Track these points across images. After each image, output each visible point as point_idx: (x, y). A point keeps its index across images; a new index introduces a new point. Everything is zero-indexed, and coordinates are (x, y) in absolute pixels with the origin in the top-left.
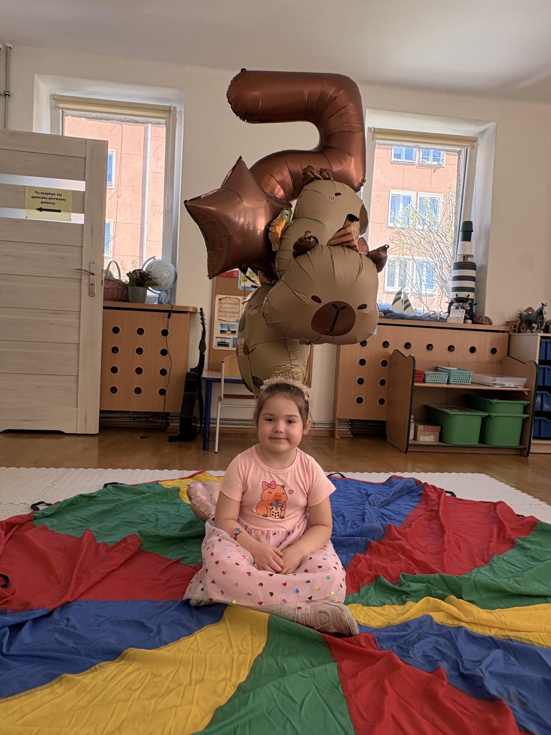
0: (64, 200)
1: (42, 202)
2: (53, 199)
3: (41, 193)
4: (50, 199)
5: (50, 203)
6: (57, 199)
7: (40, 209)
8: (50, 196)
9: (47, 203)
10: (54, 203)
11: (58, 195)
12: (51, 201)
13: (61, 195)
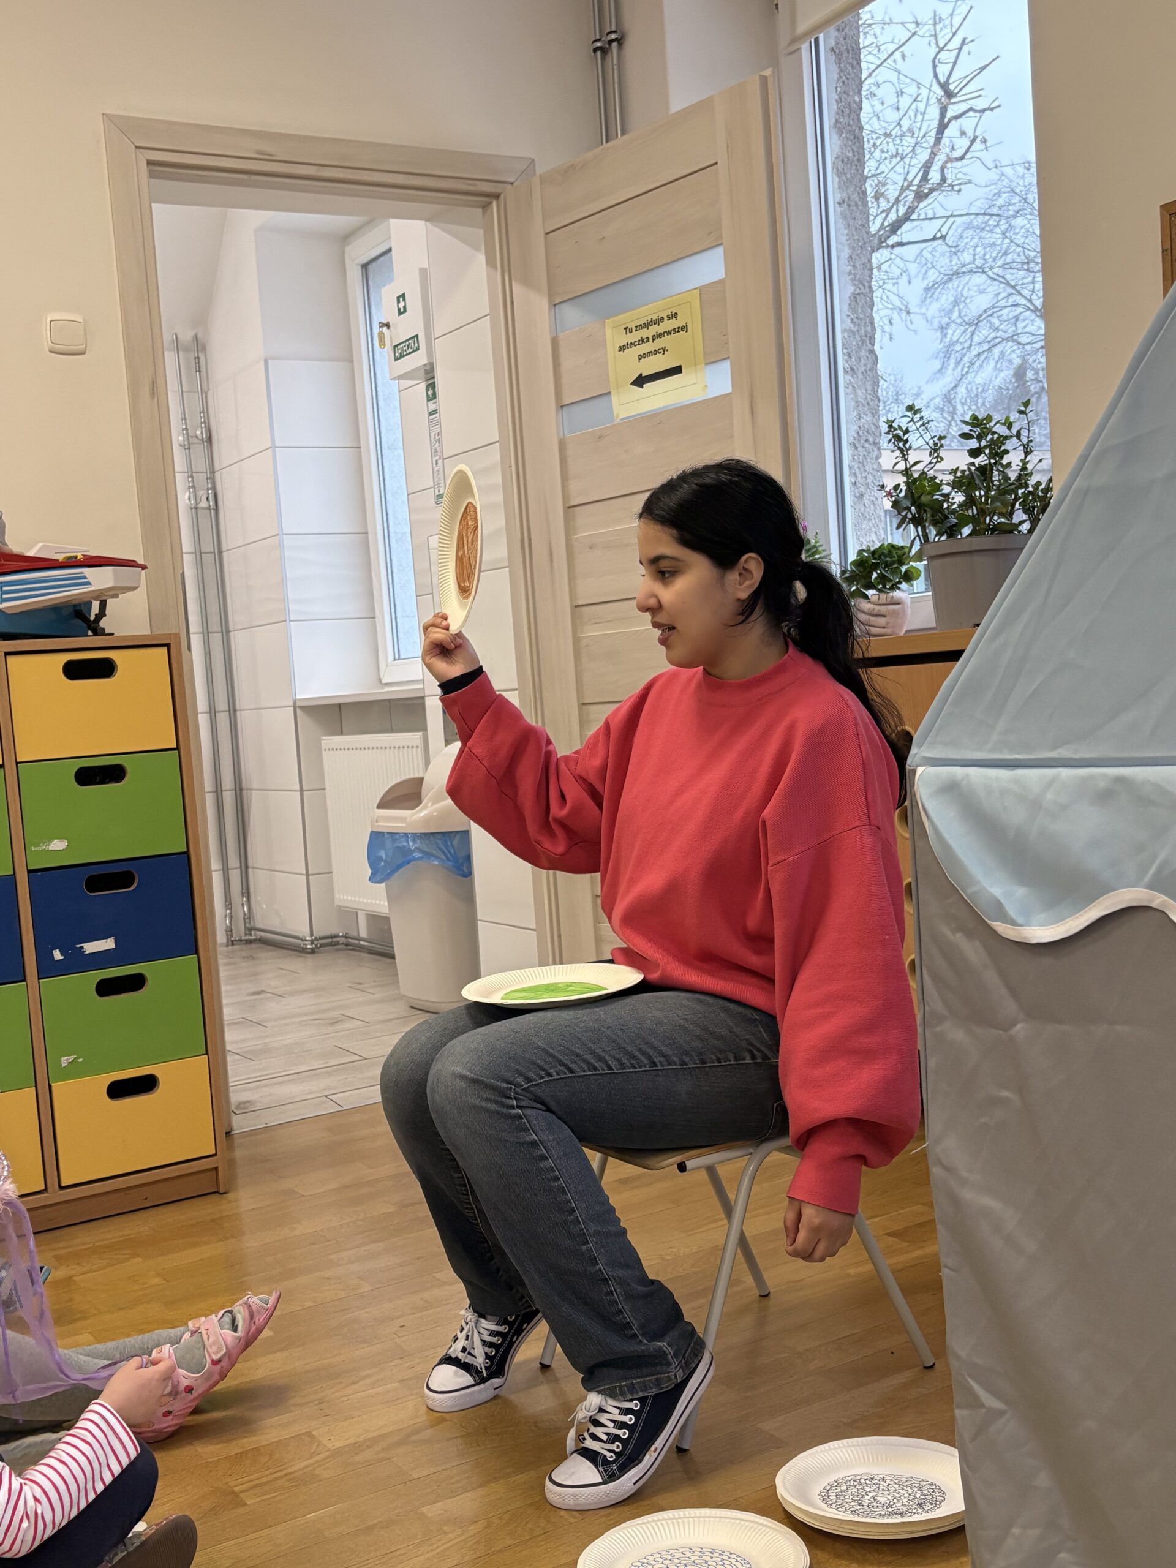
0: (684, 328)
1: (640, 357)
2: (661, 335)
3: (639, 327)
4: (654, 338)
5: (656, 352)
6: (669, 333)
7: (640, 381)
8: (654, 330)
9: (650, 353)
10: (664, 350)
11: (669, 318)
12: (659, 343)
13: (675, 315)
